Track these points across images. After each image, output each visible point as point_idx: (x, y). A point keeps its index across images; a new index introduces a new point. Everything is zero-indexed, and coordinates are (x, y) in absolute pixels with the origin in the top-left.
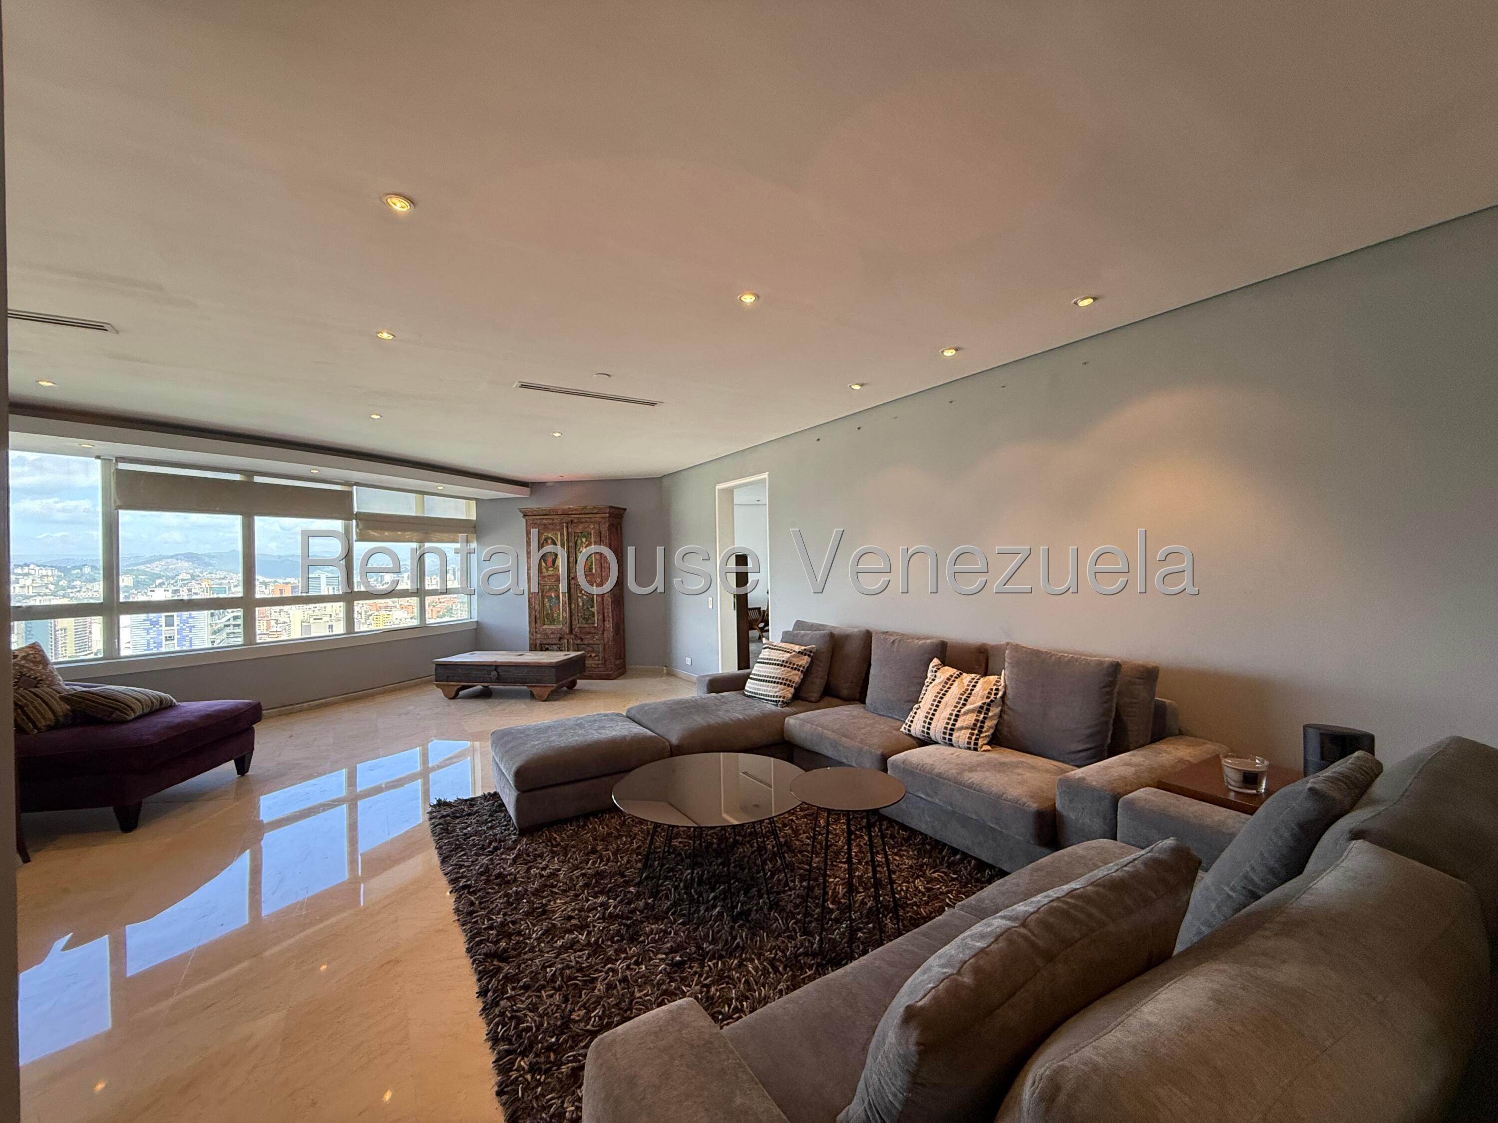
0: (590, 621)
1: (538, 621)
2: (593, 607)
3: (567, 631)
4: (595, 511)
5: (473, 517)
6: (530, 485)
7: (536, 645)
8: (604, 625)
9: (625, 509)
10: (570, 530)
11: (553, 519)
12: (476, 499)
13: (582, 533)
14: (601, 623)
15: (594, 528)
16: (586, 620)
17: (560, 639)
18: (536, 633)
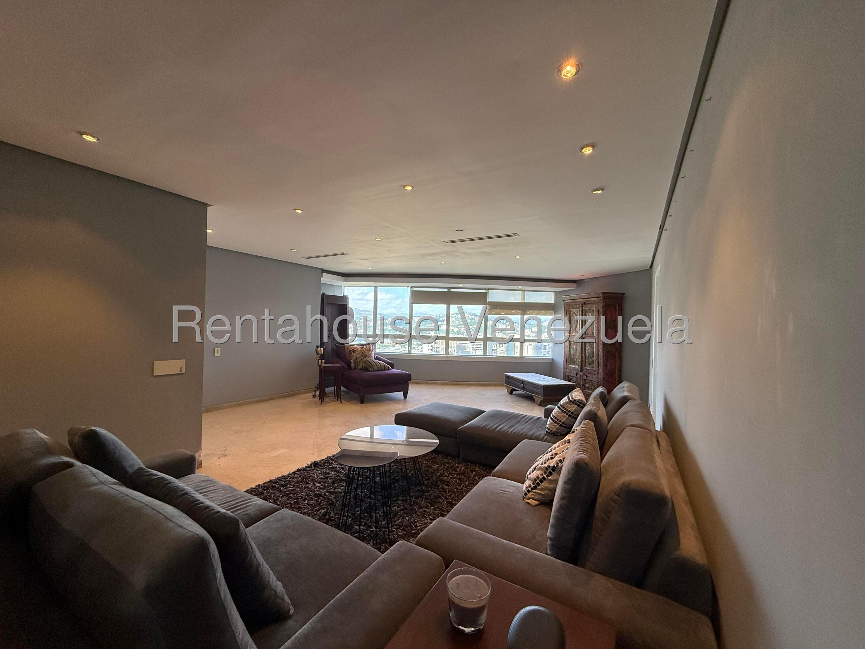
0: (591, 366)
1: (567, 362)
2: (593, 357)
3: (580, 370)
4: (596, 296)
5: (554, 302)
6: (577, 282)
7: (566, 375)
8: (598, 369)
9: (624, 294)
10: (583, 308)
11: (576, 302)
12: (555, 292)
13: (589, 310)
14: (597, 369)
15: (595, 307)
16: (590, 365)
17: (577, 374)
18: (566, 368)
